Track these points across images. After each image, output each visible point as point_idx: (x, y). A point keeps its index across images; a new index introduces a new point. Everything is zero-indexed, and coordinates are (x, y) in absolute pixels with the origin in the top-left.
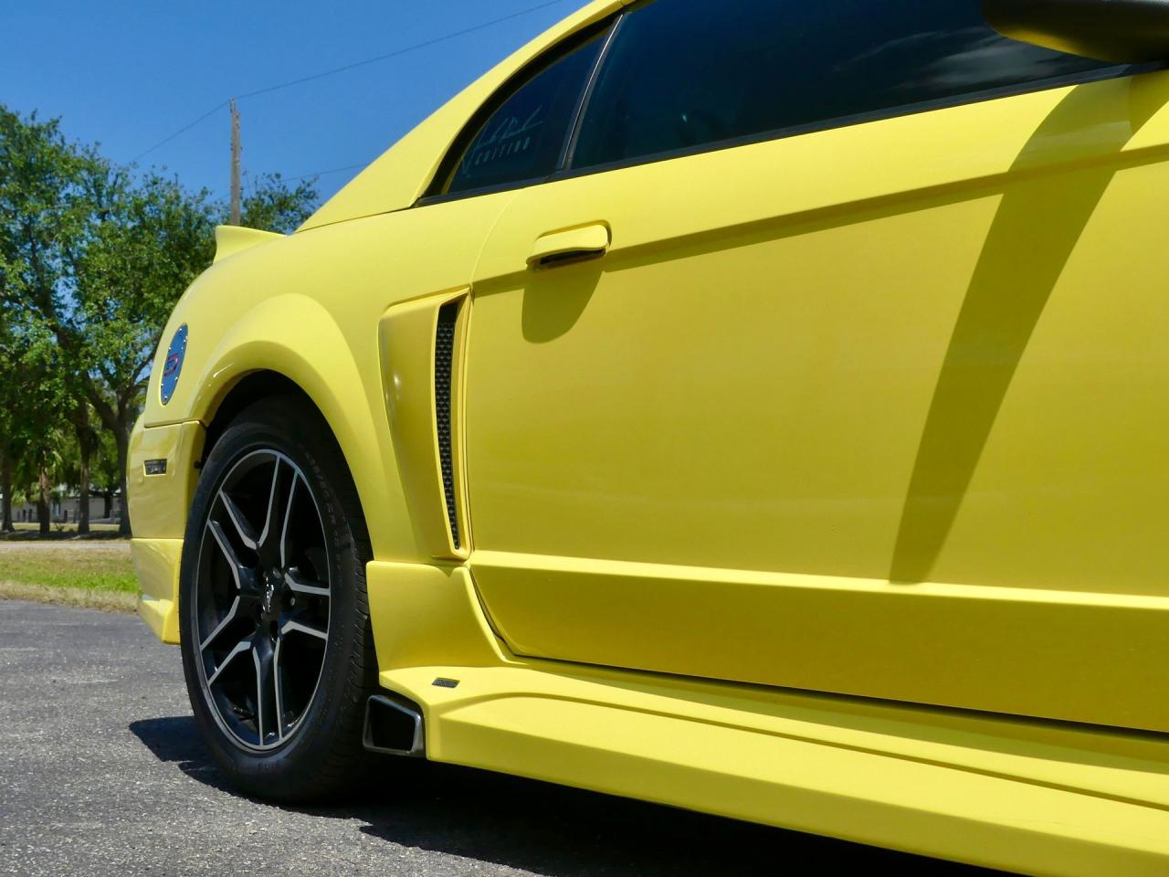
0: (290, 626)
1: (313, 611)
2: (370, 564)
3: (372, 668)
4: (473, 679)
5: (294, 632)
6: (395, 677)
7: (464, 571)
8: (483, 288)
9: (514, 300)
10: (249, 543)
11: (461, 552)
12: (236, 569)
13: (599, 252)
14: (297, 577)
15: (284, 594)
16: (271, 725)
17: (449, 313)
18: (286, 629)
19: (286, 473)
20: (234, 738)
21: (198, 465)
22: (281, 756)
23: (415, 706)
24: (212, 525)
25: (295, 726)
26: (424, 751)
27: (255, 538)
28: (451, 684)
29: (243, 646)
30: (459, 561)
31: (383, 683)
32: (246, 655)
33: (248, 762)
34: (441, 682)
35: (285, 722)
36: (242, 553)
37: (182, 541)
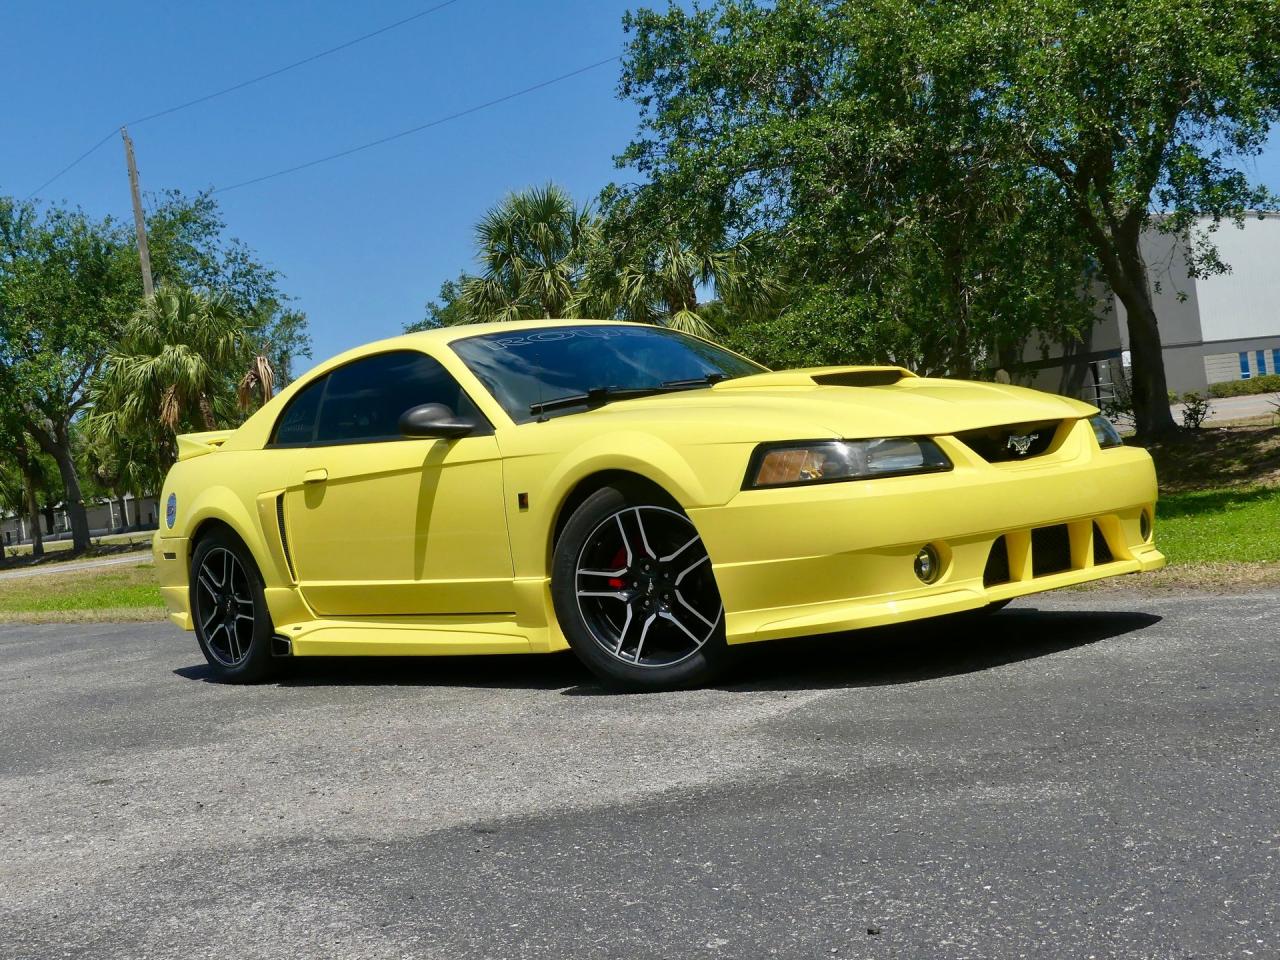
0: (239, 616)
1: (247, 610)
2: (266, 590)
3: (272, 628)
4: (306, 626)
5: (240, 619)
6: (280, 630)
7: (298, 589)
8: (291, 489)
9: (301, 494)
10: (218, 585)
11: (296, 583)
12: (214, 595)
13: (325, 480)
14: (240, 597)
15: (235, 604)
16: (236, 655)
17: (280, 499)
18: (237, 618)
19: (229, 557)
20: (222, 662)
21: (191, 555)
22: (242, 666)
23: (288, 638)
24: (201, 578)
25: (246, 655)
26: (292, 654)
27: (220, 582)
28: (299, 629)
29: (221, 626)
30: (296, 586)
31: (277, 633)
32: (223, 629)
33: (229, 670)
34: (296, 629)
35: (242, 653)
36: (215, 589)
37: (188, 587)
